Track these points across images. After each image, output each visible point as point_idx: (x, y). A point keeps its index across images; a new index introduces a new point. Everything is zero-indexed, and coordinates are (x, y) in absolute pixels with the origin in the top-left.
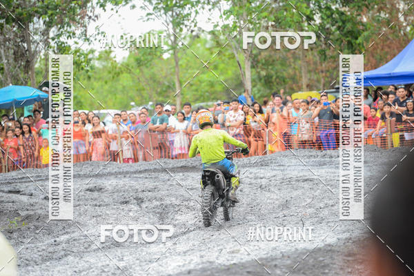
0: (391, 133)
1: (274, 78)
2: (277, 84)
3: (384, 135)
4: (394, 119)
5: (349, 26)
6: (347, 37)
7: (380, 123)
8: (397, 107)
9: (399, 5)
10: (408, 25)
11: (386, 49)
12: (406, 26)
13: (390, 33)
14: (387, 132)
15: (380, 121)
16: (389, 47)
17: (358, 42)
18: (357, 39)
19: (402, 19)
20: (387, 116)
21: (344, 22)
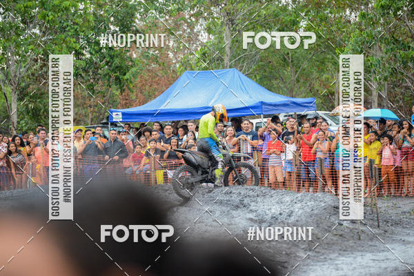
0: (155, 170)
1: (42, 111)
2: (45, 117)
3: (148, 172)
4: (158, 156)
5: (117, 61)
6: (115, 72)
7: (145, 160)
8: (162, 144)
9: (169, 42)
10: (178, 62)
11: (155, 86)
12: (175, 63)
13: (159, 70)
14: (151, 168)
15: (145, 157)
16: (158, 84)
17: (125, 77)
18: (125, 74)
19: (171, 55)
20: (152, 153)
21: (112, 57)
